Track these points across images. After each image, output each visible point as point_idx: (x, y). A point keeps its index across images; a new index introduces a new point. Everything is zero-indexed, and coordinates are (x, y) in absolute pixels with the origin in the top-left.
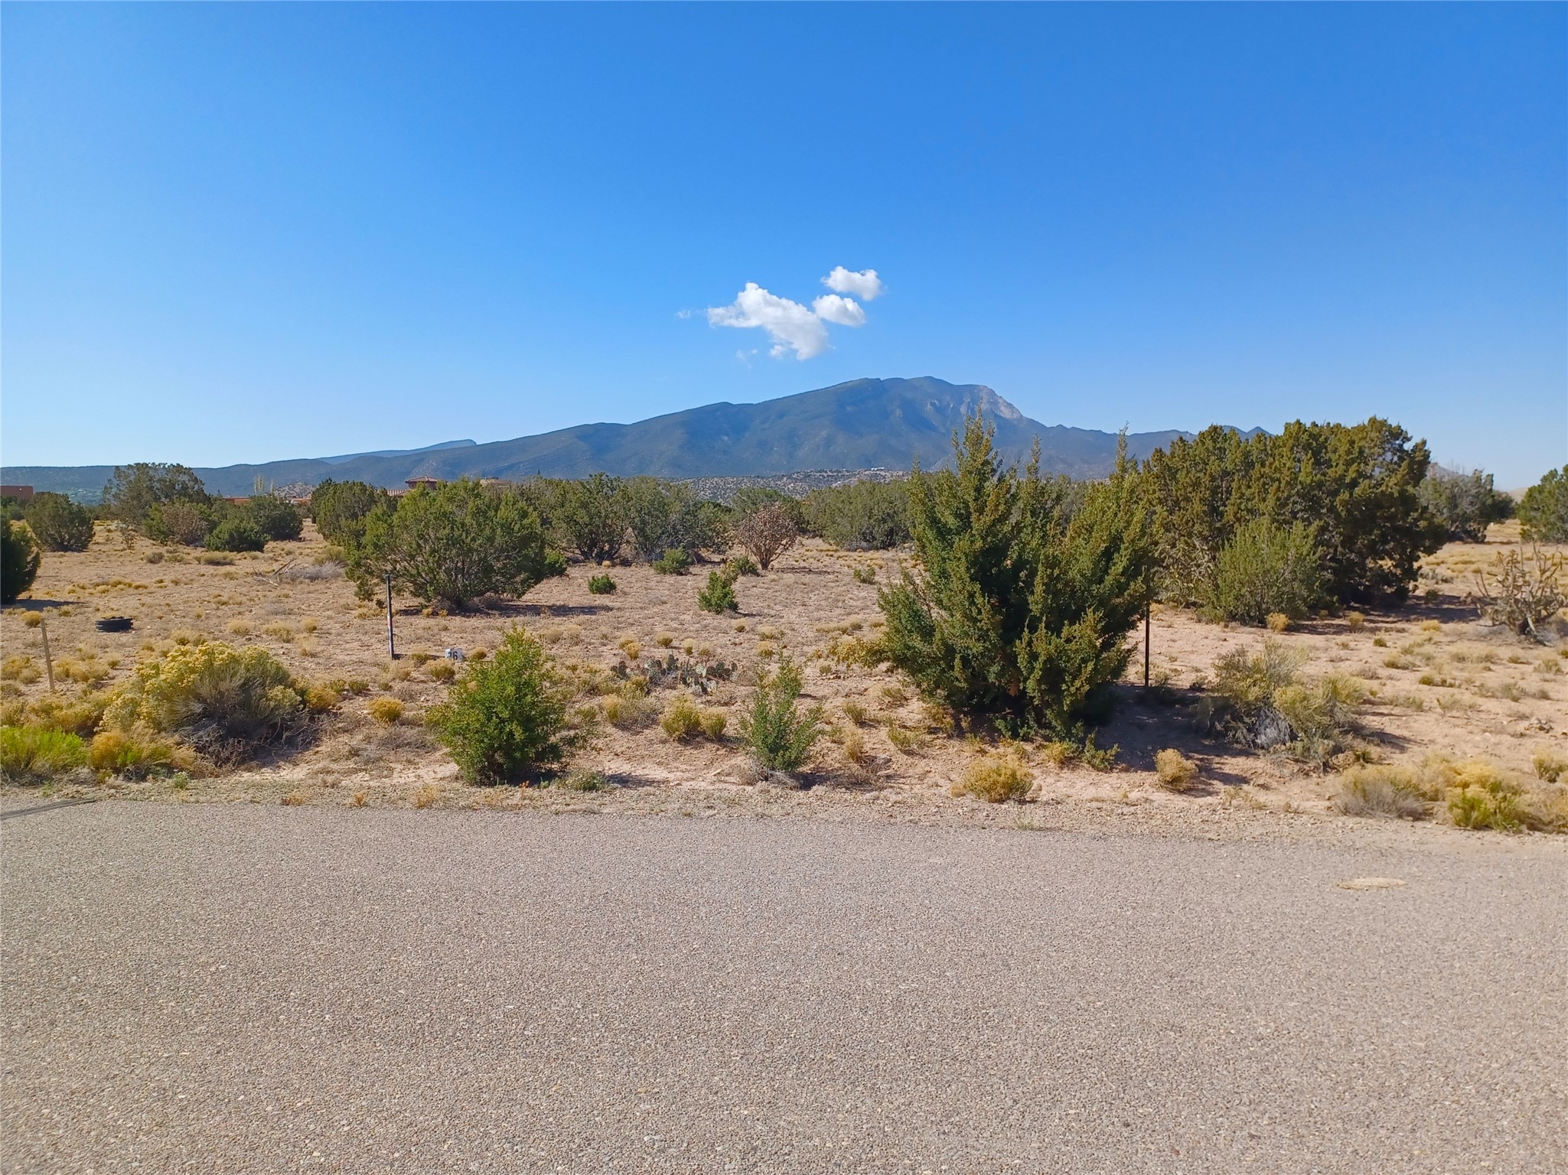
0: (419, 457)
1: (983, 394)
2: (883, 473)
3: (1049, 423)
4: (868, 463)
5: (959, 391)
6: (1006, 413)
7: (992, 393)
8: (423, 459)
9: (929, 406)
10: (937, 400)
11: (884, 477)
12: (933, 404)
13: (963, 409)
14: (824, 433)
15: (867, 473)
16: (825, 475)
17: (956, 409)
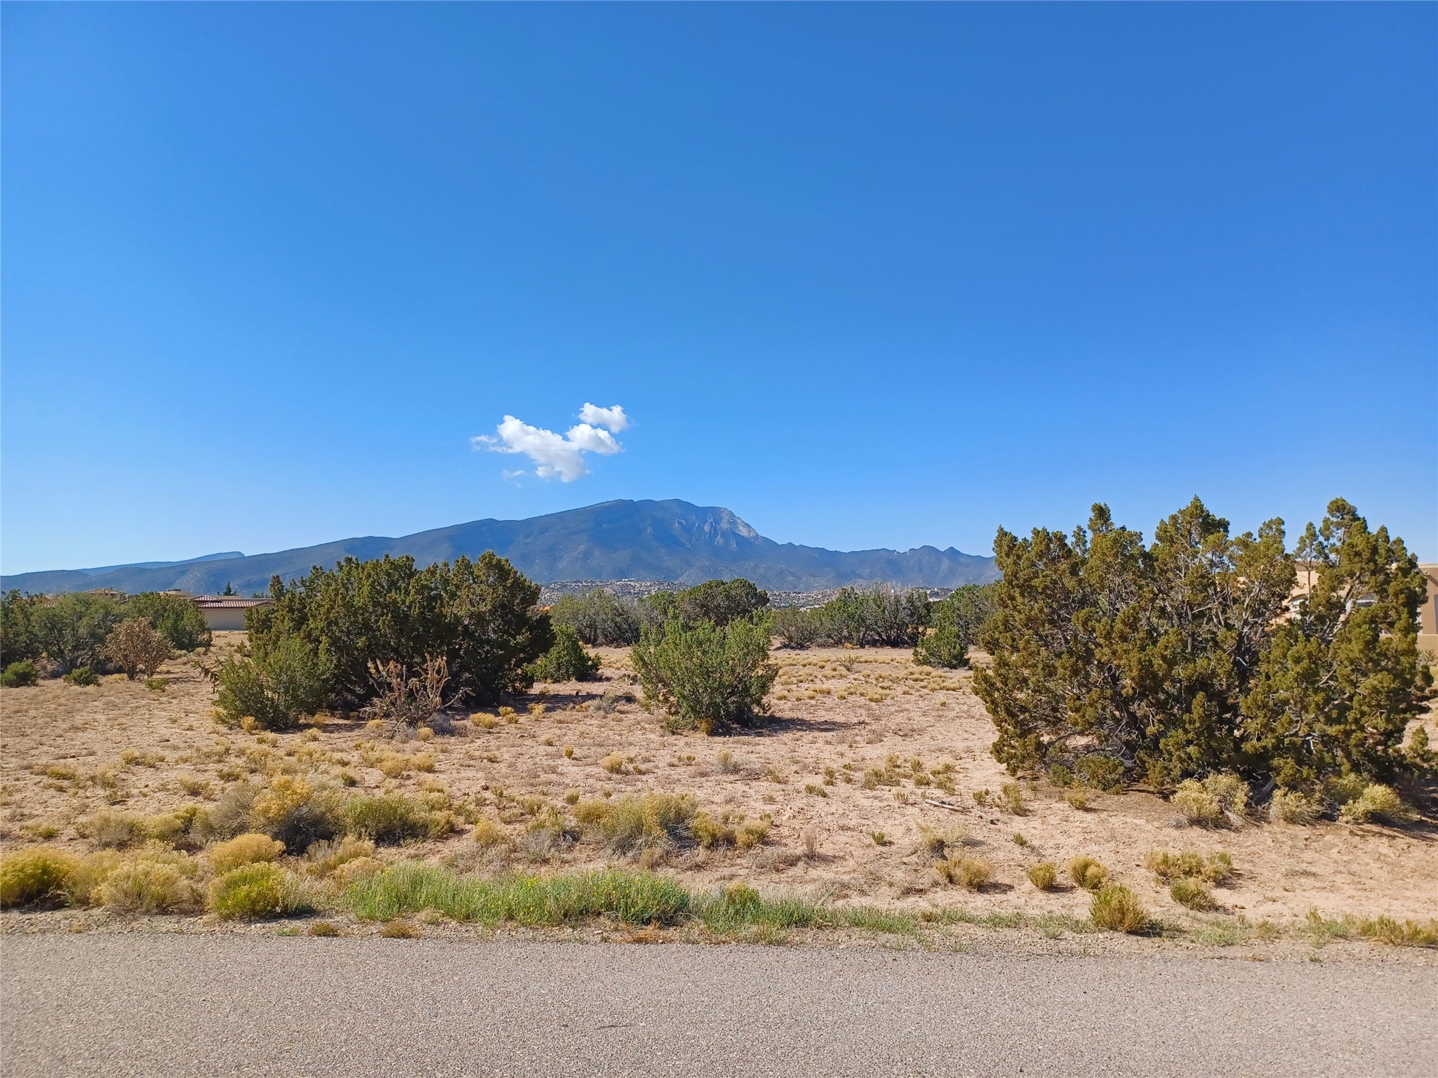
0: (183, 568)
1: (724, 515)
2: (633, 584)
3: (781, 541)
4: (621, 574)
5: (704, 512)
6: (744, 532)
7: (732, 515)
8: (187, 570)
9: (677, 525)
10: (684, 519)
11: (634, 587)
12: (680, 523)
13: (707, 528)
14: (582, 547)
15: (619, 583)
16: (580, 585)
17: (700, 528)
